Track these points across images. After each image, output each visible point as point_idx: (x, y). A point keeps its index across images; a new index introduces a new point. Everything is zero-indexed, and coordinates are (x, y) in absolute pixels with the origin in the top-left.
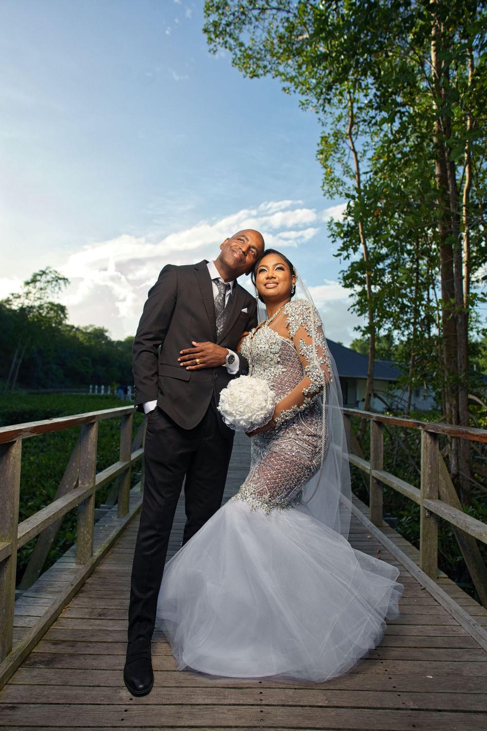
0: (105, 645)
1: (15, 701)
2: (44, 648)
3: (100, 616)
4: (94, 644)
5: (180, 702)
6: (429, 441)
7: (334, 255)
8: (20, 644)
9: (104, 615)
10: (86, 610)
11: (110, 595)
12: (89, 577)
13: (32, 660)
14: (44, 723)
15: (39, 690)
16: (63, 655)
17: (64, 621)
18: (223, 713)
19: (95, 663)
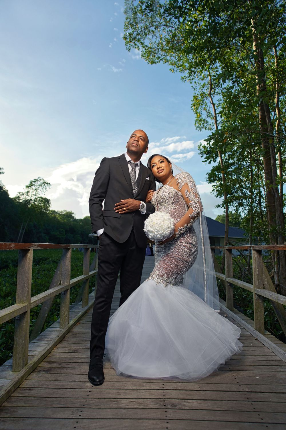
0: (77, 364)
1: (31, 387)
2: (43, 365)
3: (74, 351)
4: (71, 363)
5: (119, 388)
6: (256, 255)
7: (202, 161)
8: (31, 362)
9: (76, 351)
10: (66, 349)
11: (79, 342)
12: (67, 334)
13: (38, 370)
14: (47, 396)
15: (43, 382)
16: (55, 368)
17: (55, 353)
18: (143, 393)
19: (72, 372)
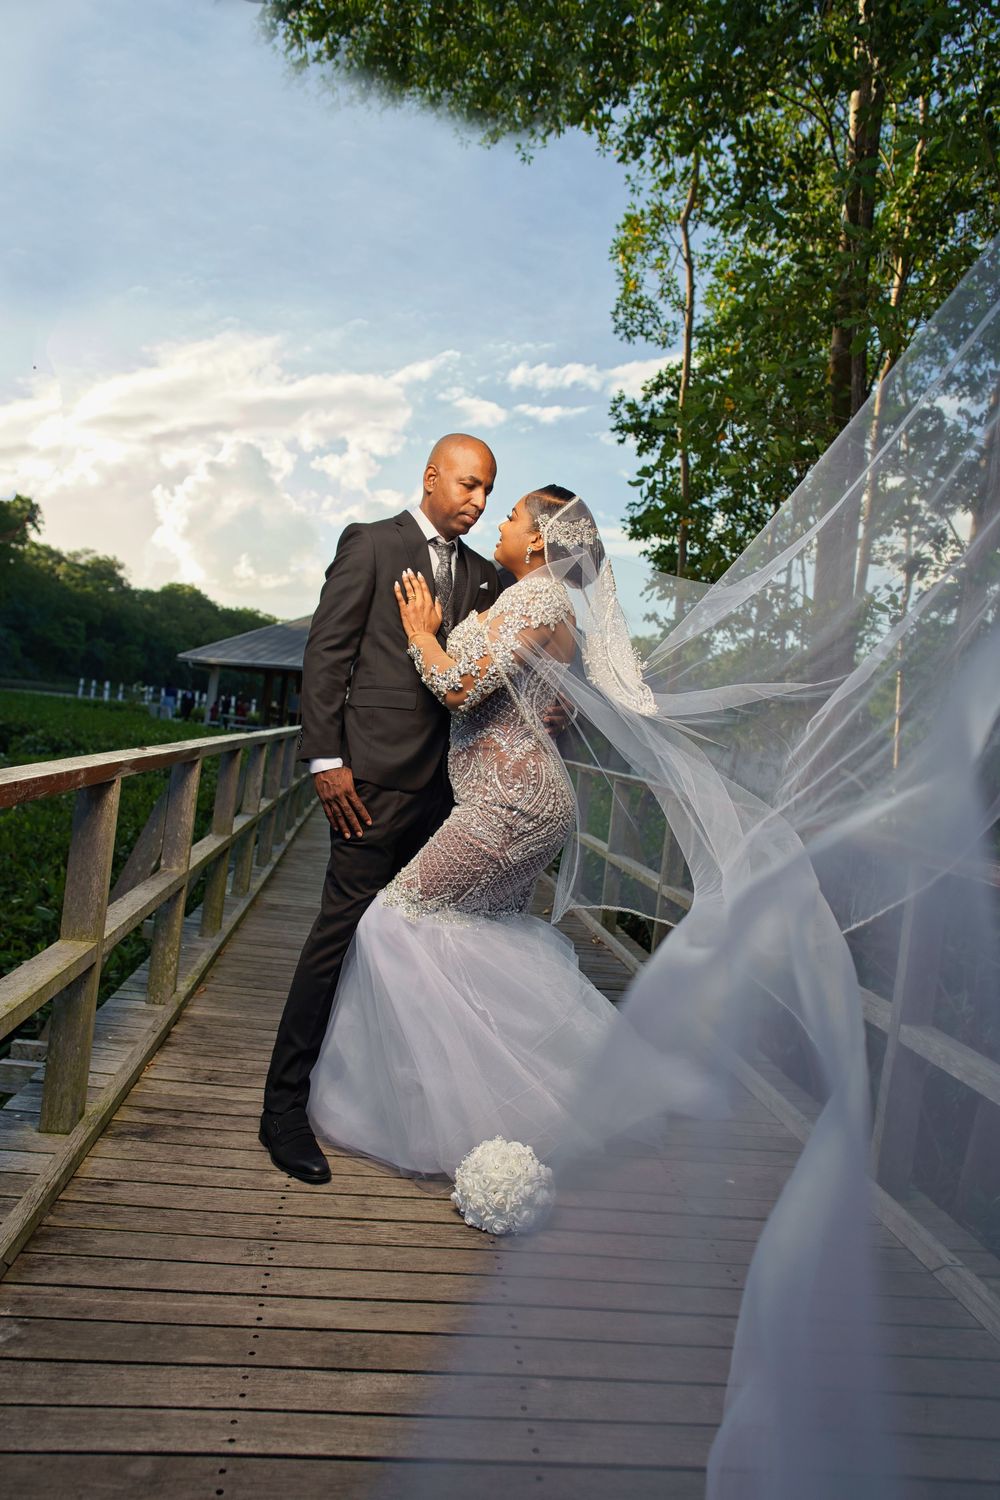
0: (227, 1118)
1: (109, 1177)
2: (125, 1115)
3: (210, 1079)
4: (210, 1117)
5: (363, 1192)
7: (630, 483)
8: (97, 1105)
9: (216, 1079)
10: (184, 1071)
11: (218, 1052)
12: (175, 1024)
13: (117, 1130)
14: (163, 1205)
15: (141, 1166)
16: (164, 1126)
17: (151, 1083)
18: (430, 1207)
19: (219, 1140)
